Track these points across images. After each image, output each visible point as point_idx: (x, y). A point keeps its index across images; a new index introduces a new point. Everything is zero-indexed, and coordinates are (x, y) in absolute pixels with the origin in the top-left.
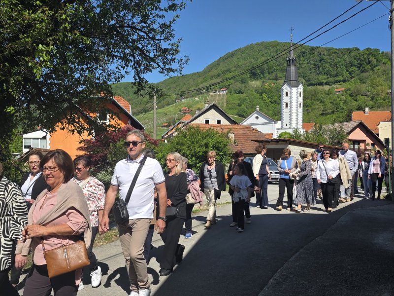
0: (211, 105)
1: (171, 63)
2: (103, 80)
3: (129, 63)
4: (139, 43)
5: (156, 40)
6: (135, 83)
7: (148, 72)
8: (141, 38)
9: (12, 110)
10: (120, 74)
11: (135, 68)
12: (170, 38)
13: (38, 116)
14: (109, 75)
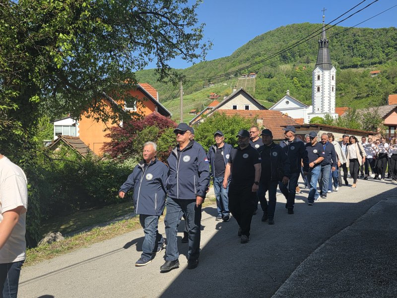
0: (239, 90)
1: (194, 49)
2: (127, 67)
3: (151, 50)
4: (161, 29)
5: (179, 25)
6: (158, 69)
7: (171, 58)
8: (164, 24)
9: (37, 100)
10: (143, 61)
11: (158, 55)
12: (193, 23)
13: (64, 104)
14: (132, 63)
